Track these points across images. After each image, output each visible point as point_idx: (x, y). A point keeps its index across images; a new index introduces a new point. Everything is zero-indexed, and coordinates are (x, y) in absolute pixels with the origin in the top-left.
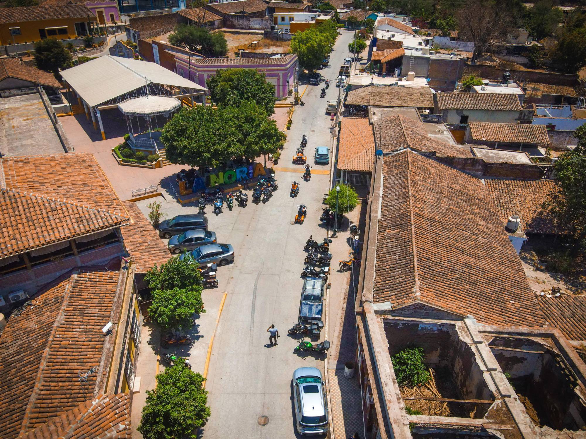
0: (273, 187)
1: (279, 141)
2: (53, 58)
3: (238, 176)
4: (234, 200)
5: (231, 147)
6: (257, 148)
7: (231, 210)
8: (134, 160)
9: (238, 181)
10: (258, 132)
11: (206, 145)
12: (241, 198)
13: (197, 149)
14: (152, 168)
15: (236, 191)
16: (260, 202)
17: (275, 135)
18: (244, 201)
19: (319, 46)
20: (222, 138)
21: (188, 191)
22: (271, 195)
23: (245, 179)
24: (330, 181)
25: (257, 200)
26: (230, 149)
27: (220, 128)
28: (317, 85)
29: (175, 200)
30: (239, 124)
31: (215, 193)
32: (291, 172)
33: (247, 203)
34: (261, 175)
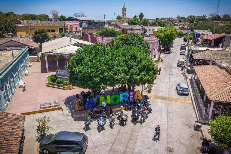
0: (148, 110)
1: (155, 74)
2: (41, 37)
3: (122, 99)
4: (116, 119)
5: (117, 75)
6: (138, 78)
7: (112, 128)
8: (56, 83)
9: (120, 103)
10: (140, 66)
11: (97, 72)
12: (122, 118)
13: (89, 74)
14: (65, 89)
15: (119, 111)
16: (137, 122)
17: (153, 69)
18: (124, 121)
19: (171, 34)
20: (110, 67)
21: (81, 108)
22: (147, 117)
23: (126, 102)
24: (194, 109)
25: (135, 120)
26: (116, 77)
27: (110, 60)
28: (169, 54)
29: (70, 114)
30: (126, 60)
31: (101, 112)
32: (160, 99)
33: (126, 123)
34: (139, 100)
